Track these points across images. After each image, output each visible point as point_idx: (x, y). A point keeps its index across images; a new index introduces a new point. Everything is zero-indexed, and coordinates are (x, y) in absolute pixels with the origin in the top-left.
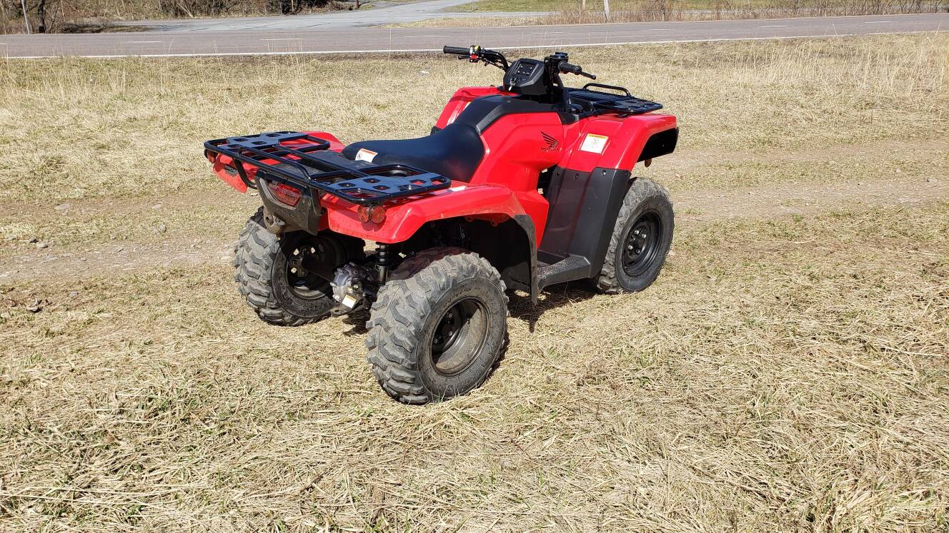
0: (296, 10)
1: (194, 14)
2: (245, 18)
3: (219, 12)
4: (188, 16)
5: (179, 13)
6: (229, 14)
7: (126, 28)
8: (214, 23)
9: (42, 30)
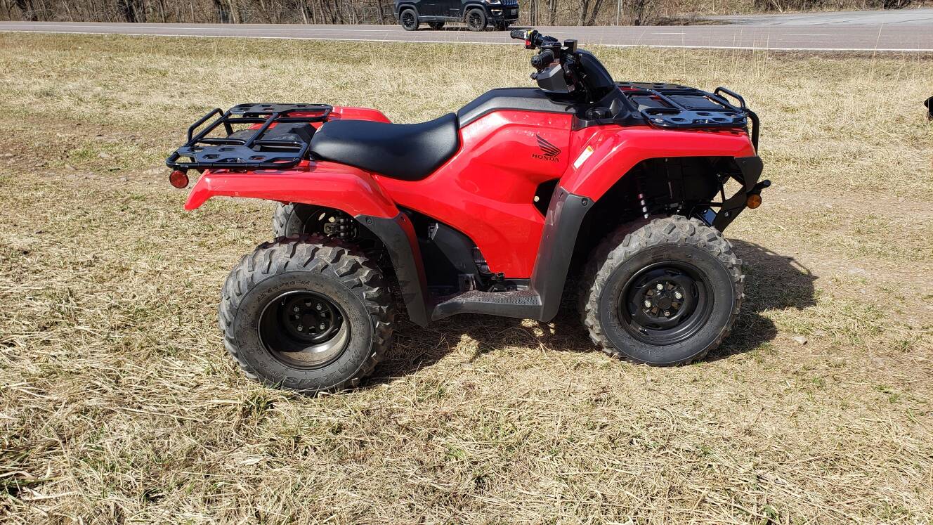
0: (902, 5)
1: (784, 9)
2: (837, 13)
3: (811, 6)
4: (778, 10)
5: (771, 7)
6: (822, 8)
7: (708, 22)
8: (795, 18)
9: (637, 23)
